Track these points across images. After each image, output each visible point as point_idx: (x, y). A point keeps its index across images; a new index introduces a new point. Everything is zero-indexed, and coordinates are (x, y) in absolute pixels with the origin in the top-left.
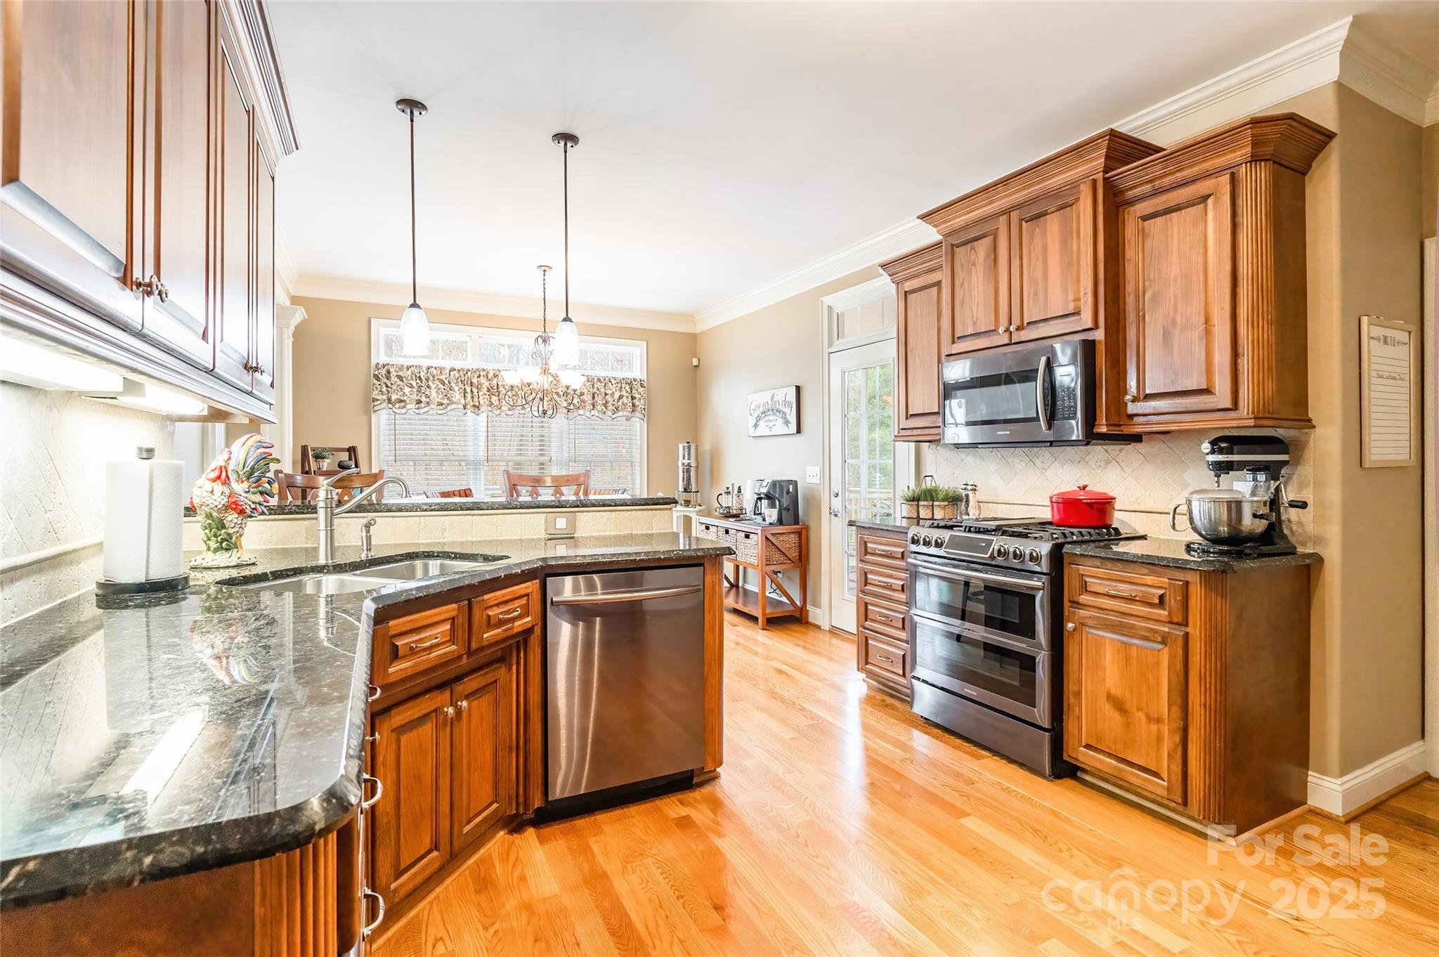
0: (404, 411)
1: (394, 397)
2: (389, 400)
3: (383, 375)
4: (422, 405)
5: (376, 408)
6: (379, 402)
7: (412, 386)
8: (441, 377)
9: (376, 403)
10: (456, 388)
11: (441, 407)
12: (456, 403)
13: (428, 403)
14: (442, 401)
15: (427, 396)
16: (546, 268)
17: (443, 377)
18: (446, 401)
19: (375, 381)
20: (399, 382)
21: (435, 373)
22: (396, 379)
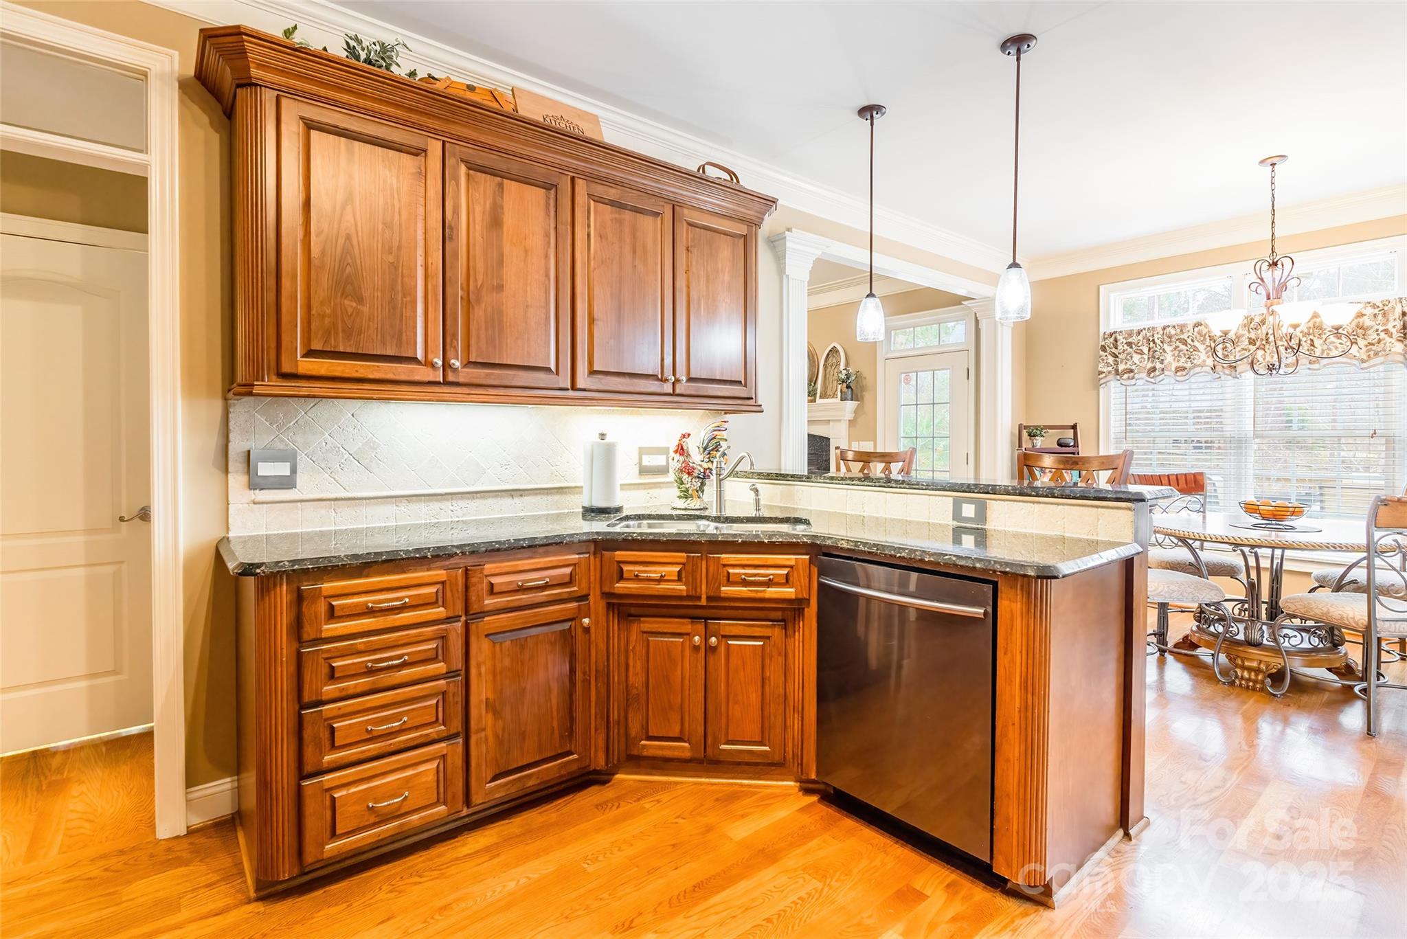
0: (1133, 382)
1: (1121, 367)
2: (1117, 371)
3: (1111, 346)
4: (1157, 373)
5: (1102, 381)
6: (1104, 375)
7: (1142, 353)
8: (1182, 337)
9: (1101, 376)
10: (1201, 347)
11: (1184, 373)
12: (1199, 366)
13: (1163, 370)
14: (1185, 365)
15: (1162, 362)
16: (1274, 160)
17: (1185, 336)
18: (1188, 365)
19: (1102, 353)
20: (1129, 350)
21: (1173, 332)
22: (1126, 347)
